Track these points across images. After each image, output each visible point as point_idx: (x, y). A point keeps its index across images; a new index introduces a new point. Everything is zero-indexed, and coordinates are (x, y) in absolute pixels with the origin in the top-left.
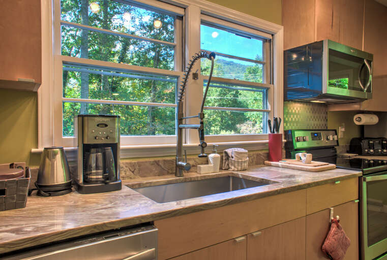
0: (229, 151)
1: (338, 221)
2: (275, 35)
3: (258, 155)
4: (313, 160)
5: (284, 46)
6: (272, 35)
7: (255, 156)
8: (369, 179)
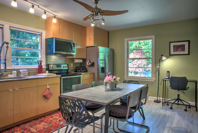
0: (21, 71)
1: (49, 88)
2: (43, 34)
3: (34, 72)
4: (49, 73)
5: (46, 37)
6: (41, 33)
7: (33, 72)
8: (63, 77)
